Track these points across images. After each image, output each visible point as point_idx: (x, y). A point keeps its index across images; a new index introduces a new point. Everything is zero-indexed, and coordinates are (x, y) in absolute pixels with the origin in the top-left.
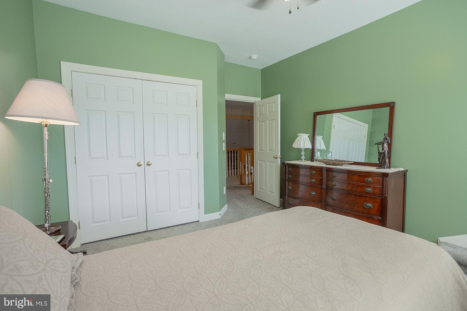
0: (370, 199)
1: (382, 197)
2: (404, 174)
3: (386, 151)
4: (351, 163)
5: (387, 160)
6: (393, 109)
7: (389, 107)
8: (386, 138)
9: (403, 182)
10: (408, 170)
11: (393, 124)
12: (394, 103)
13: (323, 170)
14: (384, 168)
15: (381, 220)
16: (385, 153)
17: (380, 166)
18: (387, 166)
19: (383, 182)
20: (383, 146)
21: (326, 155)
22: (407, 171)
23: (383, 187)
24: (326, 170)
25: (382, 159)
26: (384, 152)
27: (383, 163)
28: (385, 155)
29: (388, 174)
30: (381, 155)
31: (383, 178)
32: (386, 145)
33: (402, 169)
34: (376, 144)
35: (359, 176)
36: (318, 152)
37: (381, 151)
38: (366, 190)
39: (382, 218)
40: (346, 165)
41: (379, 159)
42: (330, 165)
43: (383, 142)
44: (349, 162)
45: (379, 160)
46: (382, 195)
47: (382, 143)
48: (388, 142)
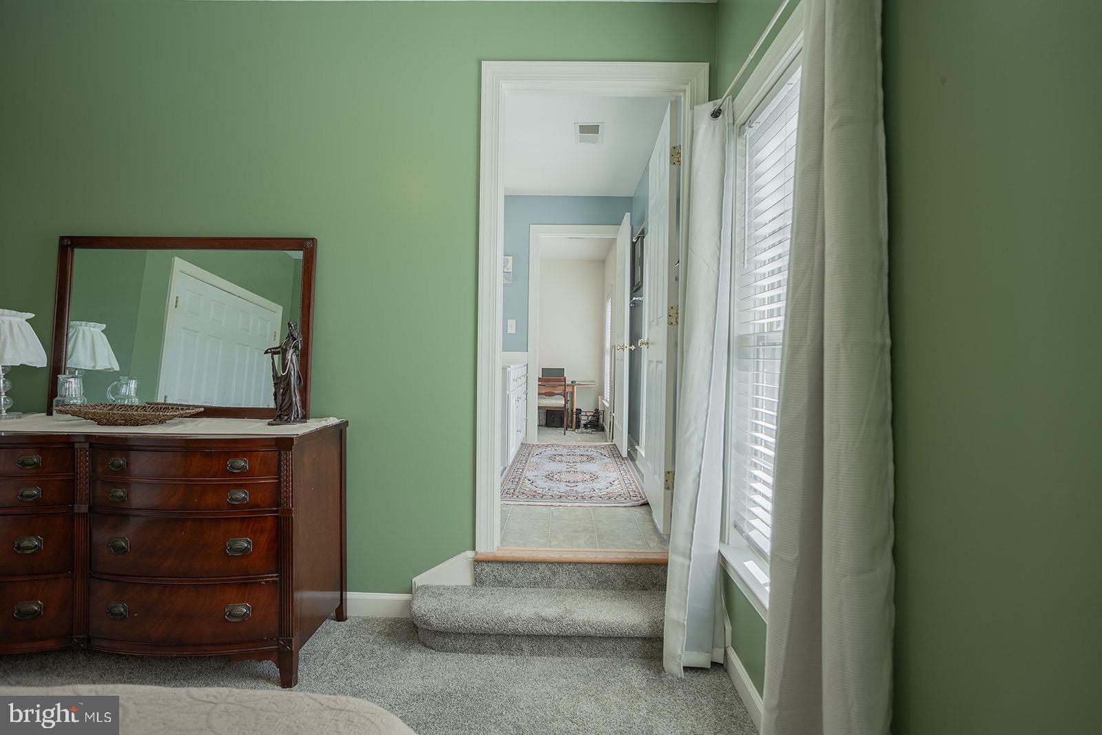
0: (245, 525)
1: (276, 511)
2: (339, 433)
3: (293, 373)
4: (192, 411)
5: (297, 399)
6: (312, 258)
7: (302, 252)
8: (292, 335)
9: (336, 454)
10: (348, 421)
11: (312, 297)
12: (313, 240)
13: (77, 446)
14: (288, 422)
15: (276, 581)
16: (290, 380)
17: (279, 416)
18: (298, 415)
19: (279, 466)
20: (284, 359)
21: (116, 391)
22: (346, 424)
23: (280, 481)
24: (87, 446)
25: (283, 395)
26: (289, 375)
27: (286, 407)
28: (289, 384)
29: (292, 439)
30: (281, 383)
31: (280, 454)
32: (291, 355)
33: (333, 421)
34: (266, 352)
35: (209, 455)
36: (71, 380)
37: (280, 373)
38: (232, 499)
39: (280, 577)
40: (177, 420)
41: (275, 395)
42: (115, 424)
43: (284, 347)
44: (188, 407)
45: (275, 399)
46: (278, 504)
47: (282, 349)
48: (296, 347)
